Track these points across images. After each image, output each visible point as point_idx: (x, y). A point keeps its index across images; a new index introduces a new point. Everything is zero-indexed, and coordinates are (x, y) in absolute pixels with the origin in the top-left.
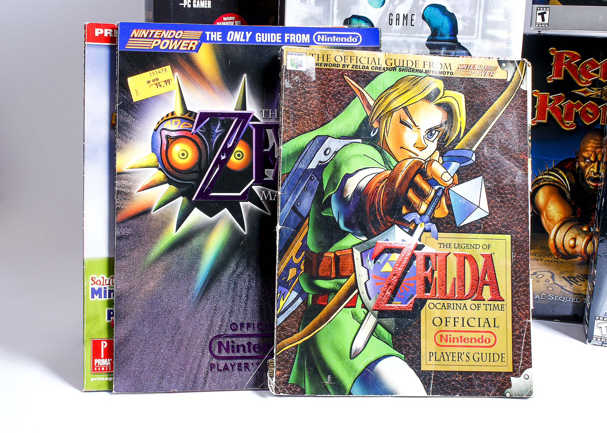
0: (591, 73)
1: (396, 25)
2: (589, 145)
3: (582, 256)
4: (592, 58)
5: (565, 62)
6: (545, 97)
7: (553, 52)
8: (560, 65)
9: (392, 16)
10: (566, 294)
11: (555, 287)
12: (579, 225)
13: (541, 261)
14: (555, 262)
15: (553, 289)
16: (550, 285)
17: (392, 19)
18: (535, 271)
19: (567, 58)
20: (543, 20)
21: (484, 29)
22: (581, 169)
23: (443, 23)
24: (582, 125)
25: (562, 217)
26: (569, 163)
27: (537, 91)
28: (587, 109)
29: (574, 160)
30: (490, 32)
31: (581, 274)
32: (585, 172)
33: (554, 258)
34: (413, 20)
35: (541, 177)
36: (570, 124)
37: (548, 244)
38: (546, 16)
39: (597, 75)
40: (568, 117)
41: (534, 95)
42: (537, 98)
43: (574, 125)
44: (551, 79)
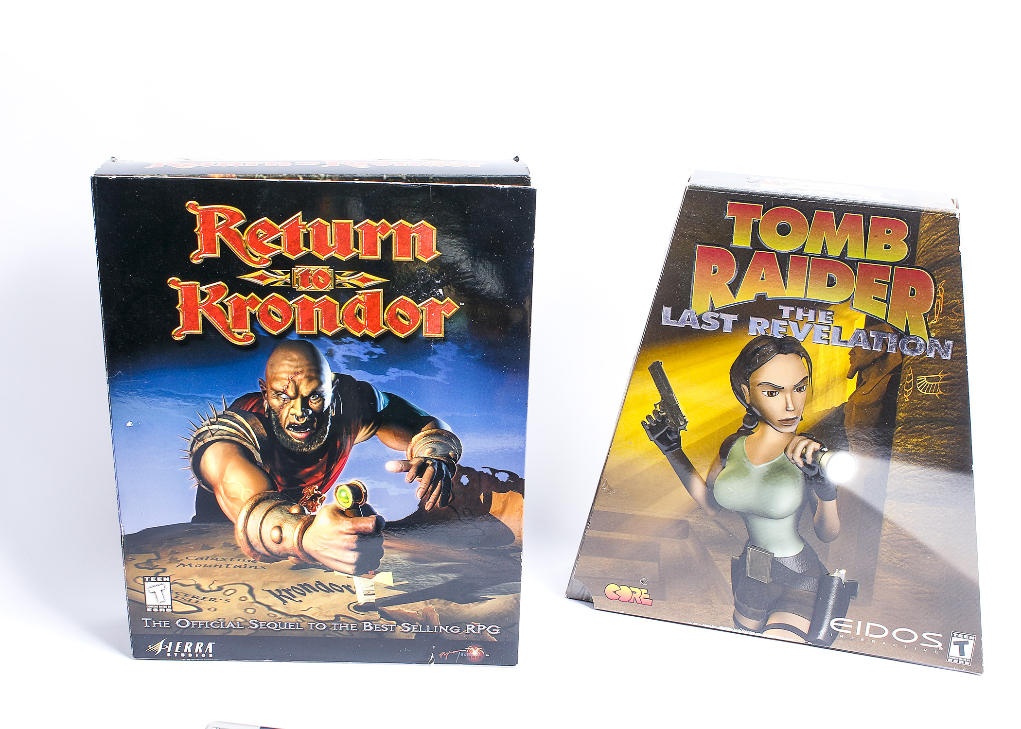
0: (267, 244)
2: (282, 369)
3: (295, 556)
4: (265, 218)
5: (218, 227)
6: (193, 289)
7: (193, 207)
8: (210, 231)
10: (278, 617)
11: (257, 607)
12: (284, 504)
13: (227, 567)
14: (251, 567)
15: (255, 611)
16: (249, 604)
18: (219, 585)
19: (221, 219)
22: (274, 411)
24: (266, 335)
25: (253, 493)
26: (252, 402)
27: (177, 279)
28: (270, 306)
29: (260, 397)
31: (298, 585)
32: (281, 416)
33: (249, 561)
35: (206, 428)
36: (243, 335)
37: (235, 539)
39: (279, 247)
40: (239, 323)
41: (172, 286)
42: (179, 291)
43: (252, 337)
44: (197, 258)
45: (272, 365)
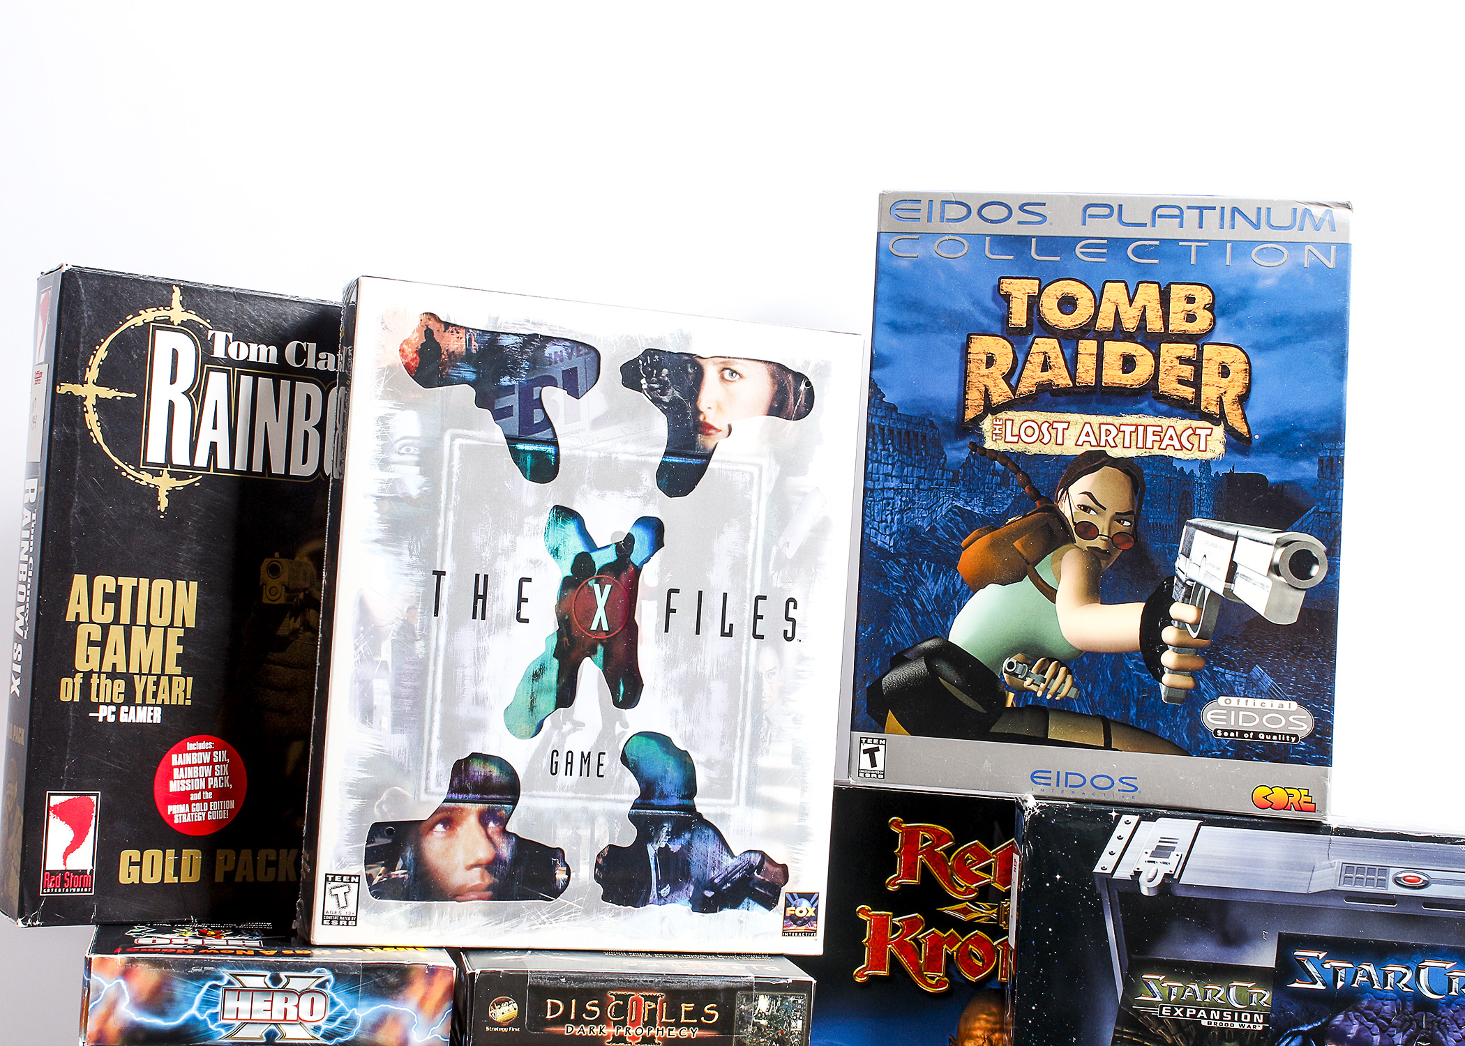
0: (974, 872)
1: (566, 775)
2: (977, 1025)
4: (976, 841)
5: (922, 848)
6: (884, 920)
7: (897, 825)
8: (911, 853)
9: (557, 755)
17: (556, 763)
19: (925, 840)
20: (874, 764)
21: (751, 785)
23: (666, 772)
24: (963, 981)
27: (867, 907)
28: (970, 946)
30: (764, 790)
34: (602, 765)
36: (936, 980)
38: (879, 756)
39: (988, 876)
40: (933, 964)
41: (861, 916)
42: (868, 922)
43: (946, 982)
44: (894, 883)
45: (966, 1020)
